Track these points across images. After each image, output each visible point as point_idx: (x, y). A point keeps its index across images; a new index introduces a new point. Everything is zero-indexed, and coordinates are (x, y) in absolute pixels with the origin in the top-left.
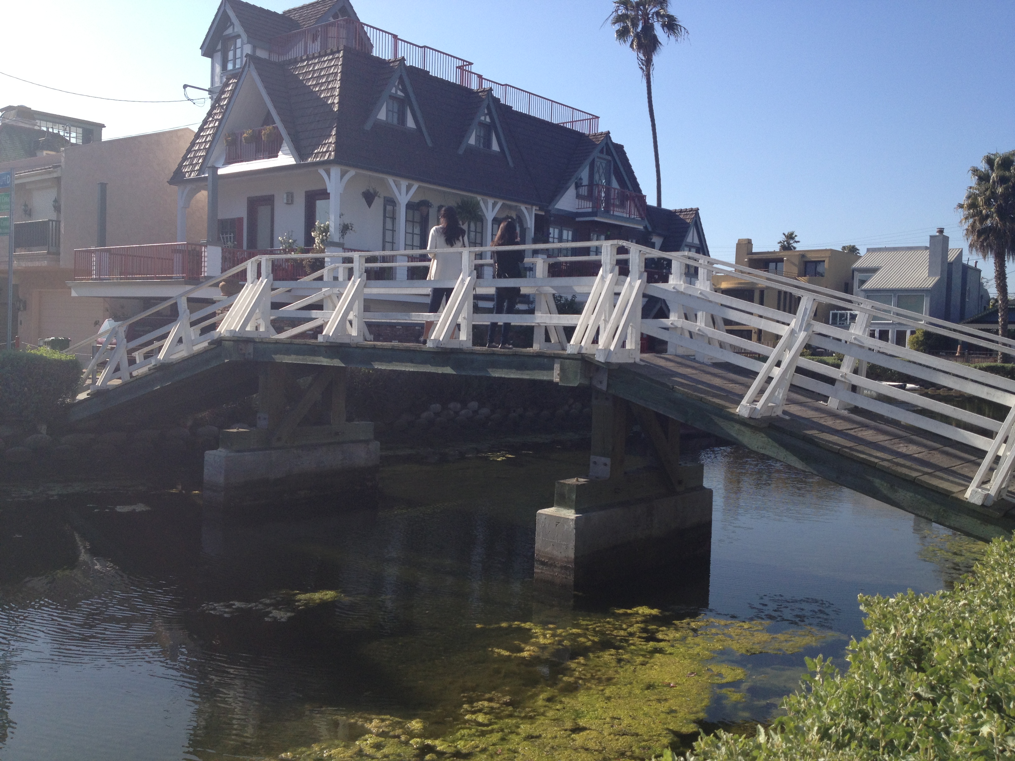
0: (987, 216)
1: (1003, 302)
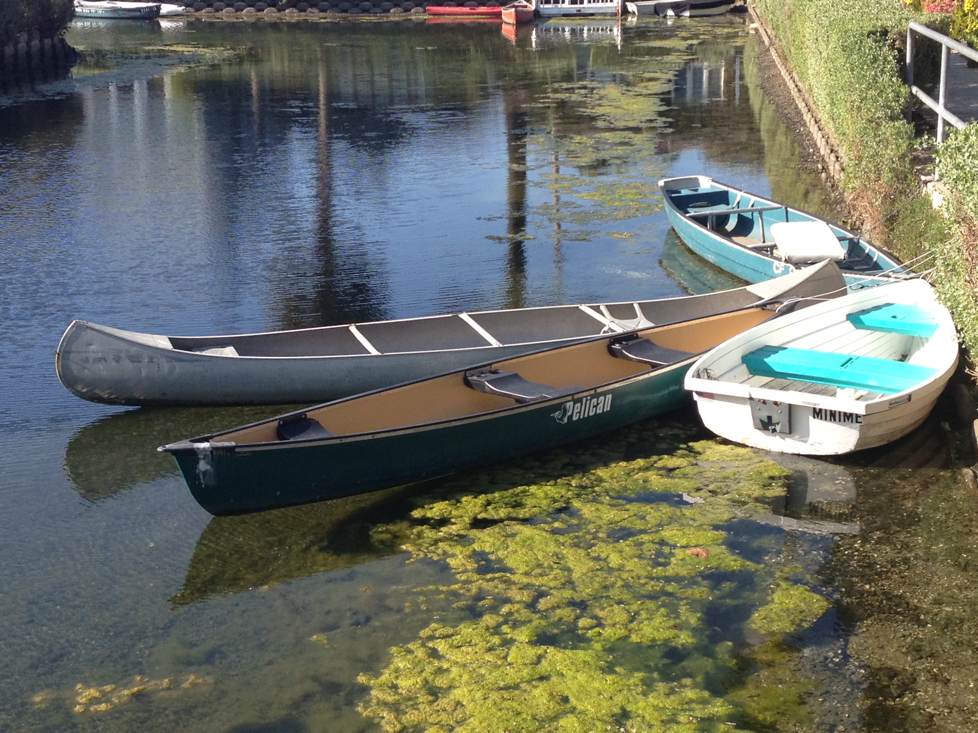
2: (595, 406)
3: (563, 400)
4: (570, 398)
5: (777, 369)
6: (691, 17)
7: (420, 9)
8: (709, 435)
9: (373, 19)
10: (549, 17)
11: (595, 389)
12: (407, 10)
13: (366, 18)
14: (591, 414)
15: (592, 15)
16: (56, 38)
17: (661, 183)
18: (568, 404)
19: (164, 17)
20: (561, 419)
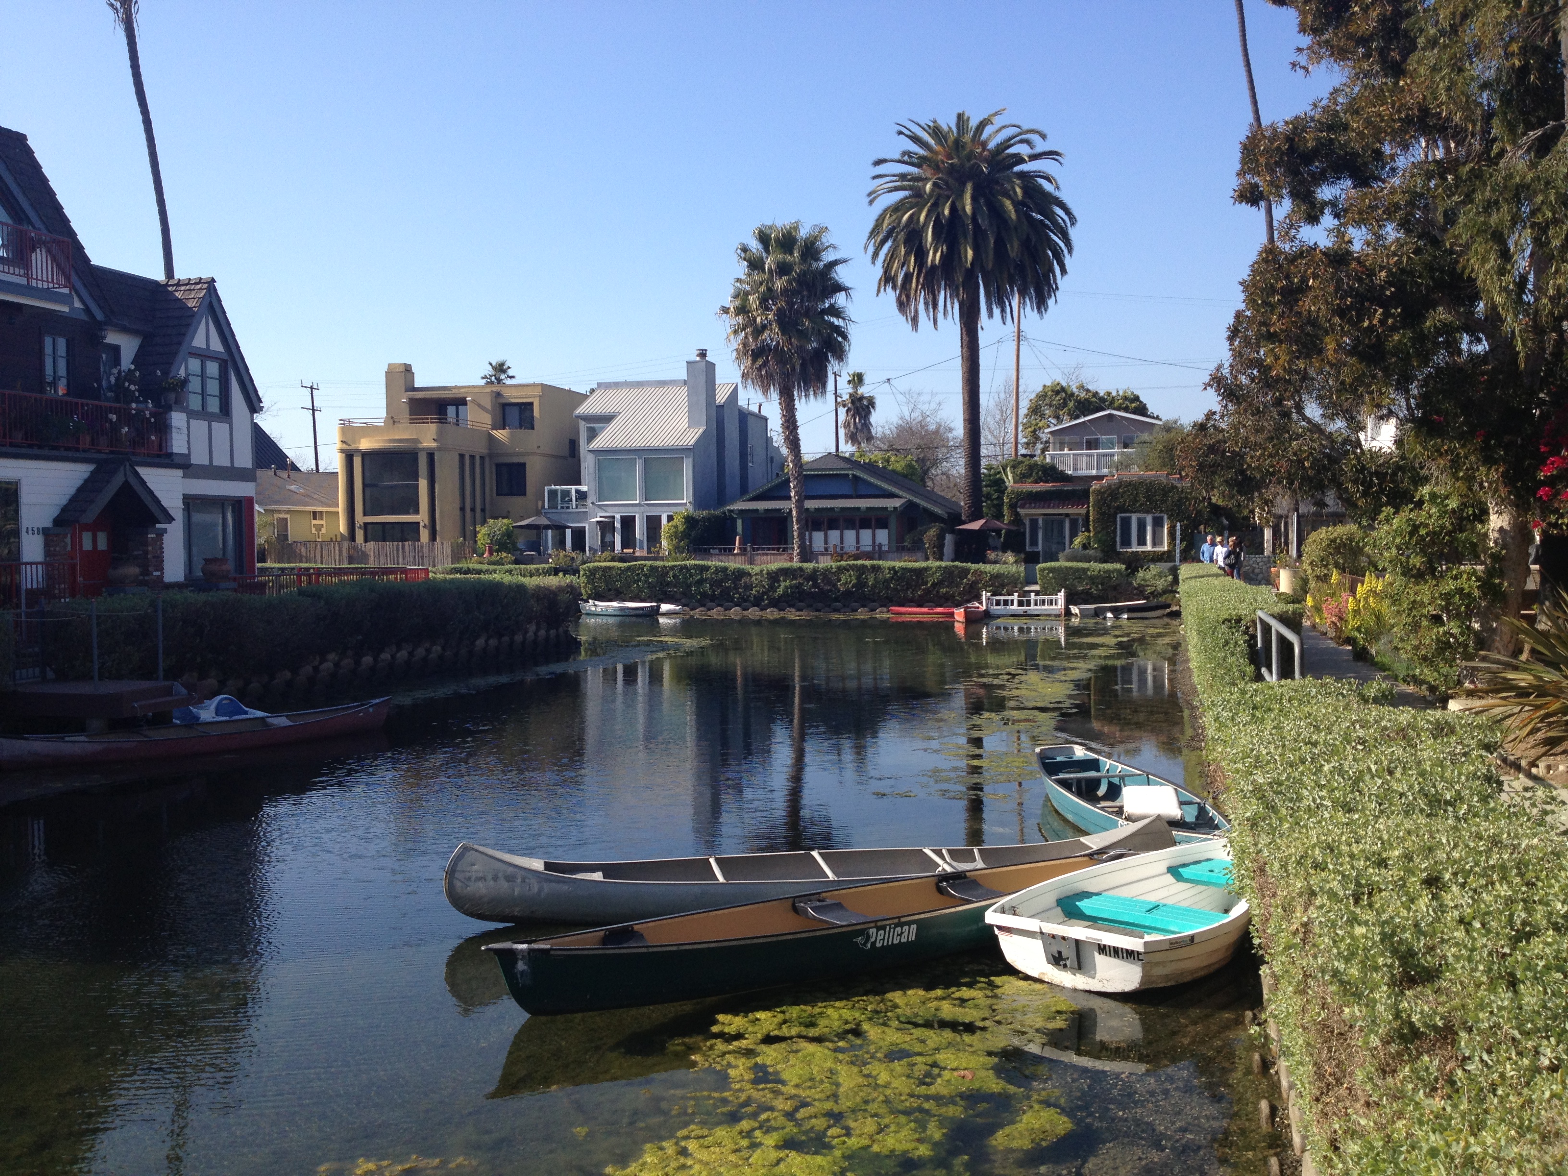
0: (764, 327)
1: (795, 465)
2: (900, 935)
3: (867, 926)
4: (873, 925)
5: (1088, 912)
6: (1128, 619)
7: (885, 609)
8: (1012, 971)
9: (842, 617)
10: (999, 617)
11: (899, 918)
12: (873, 610)
13: (835, 616)
14: (895, 942)
15: (1038, 615)
16: (561, 630)
17: (1038, 750)
18: (871, 931)
19: (663, 614)
20: (865, 944)
